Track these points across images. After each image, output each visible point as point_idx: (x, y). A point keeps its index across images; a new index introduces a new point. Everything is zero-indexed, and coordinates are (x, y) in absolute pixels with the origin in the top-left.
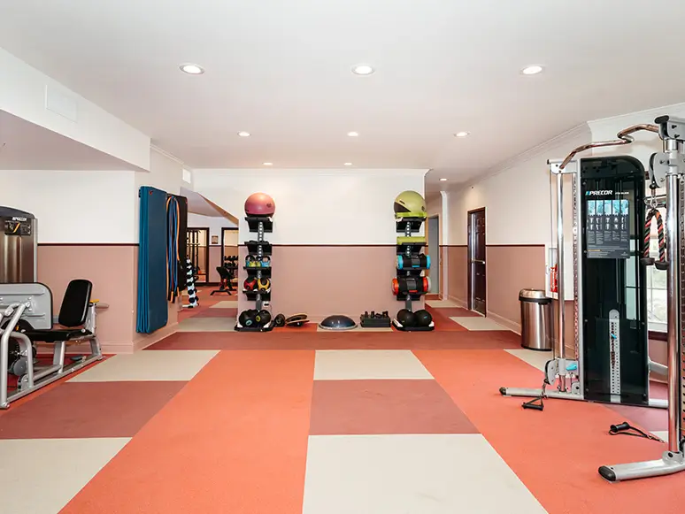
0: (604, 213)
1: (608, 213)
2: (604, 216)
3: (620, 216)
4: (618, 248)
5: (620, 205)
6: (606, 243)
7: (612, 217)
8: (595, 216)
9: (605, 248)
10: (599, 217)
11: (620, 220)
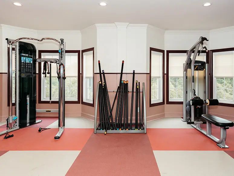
0: (26, 62)
1: (27, 62)
2: (26, 63)
3: (30, 63)
4: (29, 74)
5: (30, 60)
6: (26, 72)
7: (28, 63)
8: (23, 63)
9: (26, 74)
10: (24, 63)
11: (30, 64)
